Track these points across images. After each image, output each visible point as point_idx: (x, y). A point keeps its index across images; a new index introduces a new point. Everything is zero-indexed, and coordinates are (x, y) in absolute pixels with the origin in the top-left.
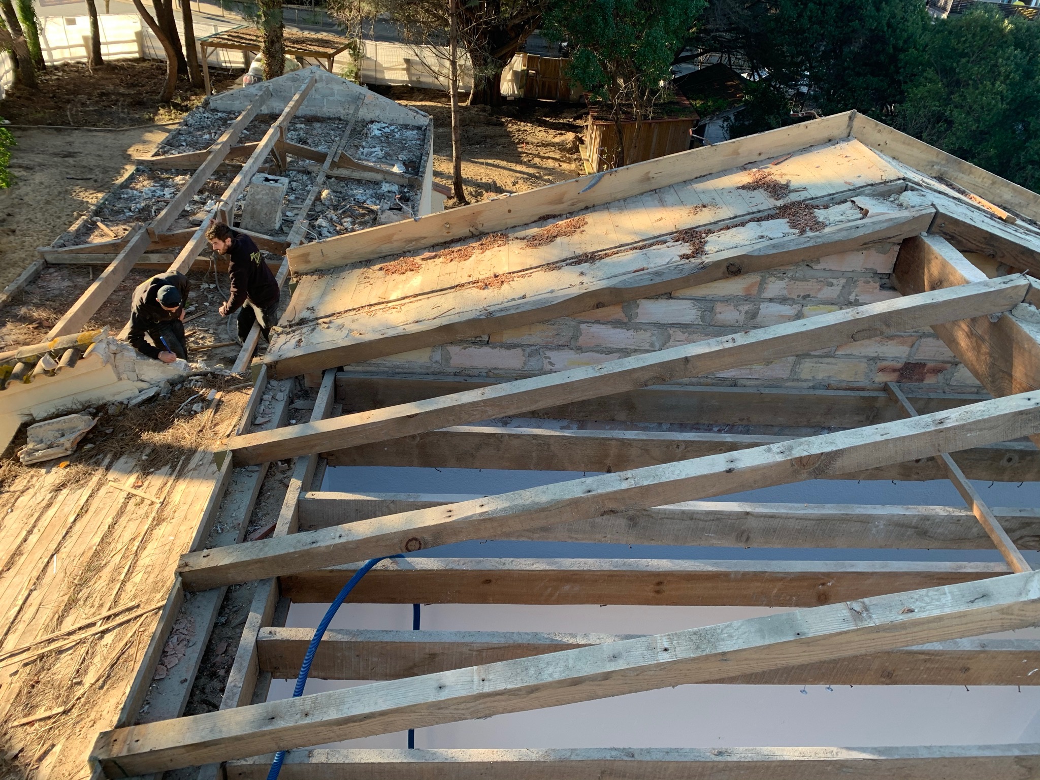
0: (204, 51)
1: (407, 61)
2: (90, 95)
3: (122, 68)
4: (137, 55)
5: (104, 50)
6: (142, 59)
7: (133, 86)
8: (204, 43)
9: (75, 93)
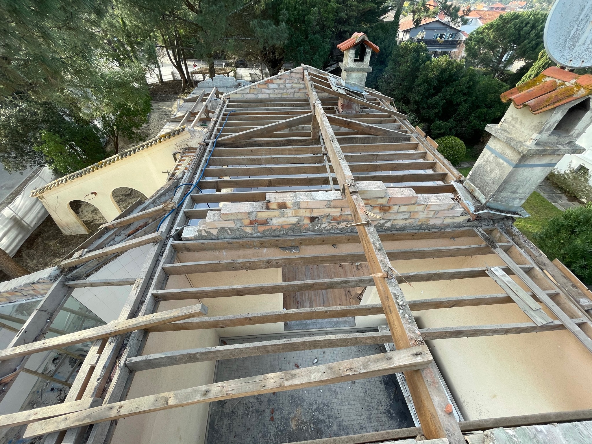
0: (192, 75)
1: (250, 74)
2: (162, 92)
3: (169, 83)
4: (172, 79)
5: (163, 78)
6: (174, 80)
7: (173, 88)
8: (192, 73)
9: (158, 92)
